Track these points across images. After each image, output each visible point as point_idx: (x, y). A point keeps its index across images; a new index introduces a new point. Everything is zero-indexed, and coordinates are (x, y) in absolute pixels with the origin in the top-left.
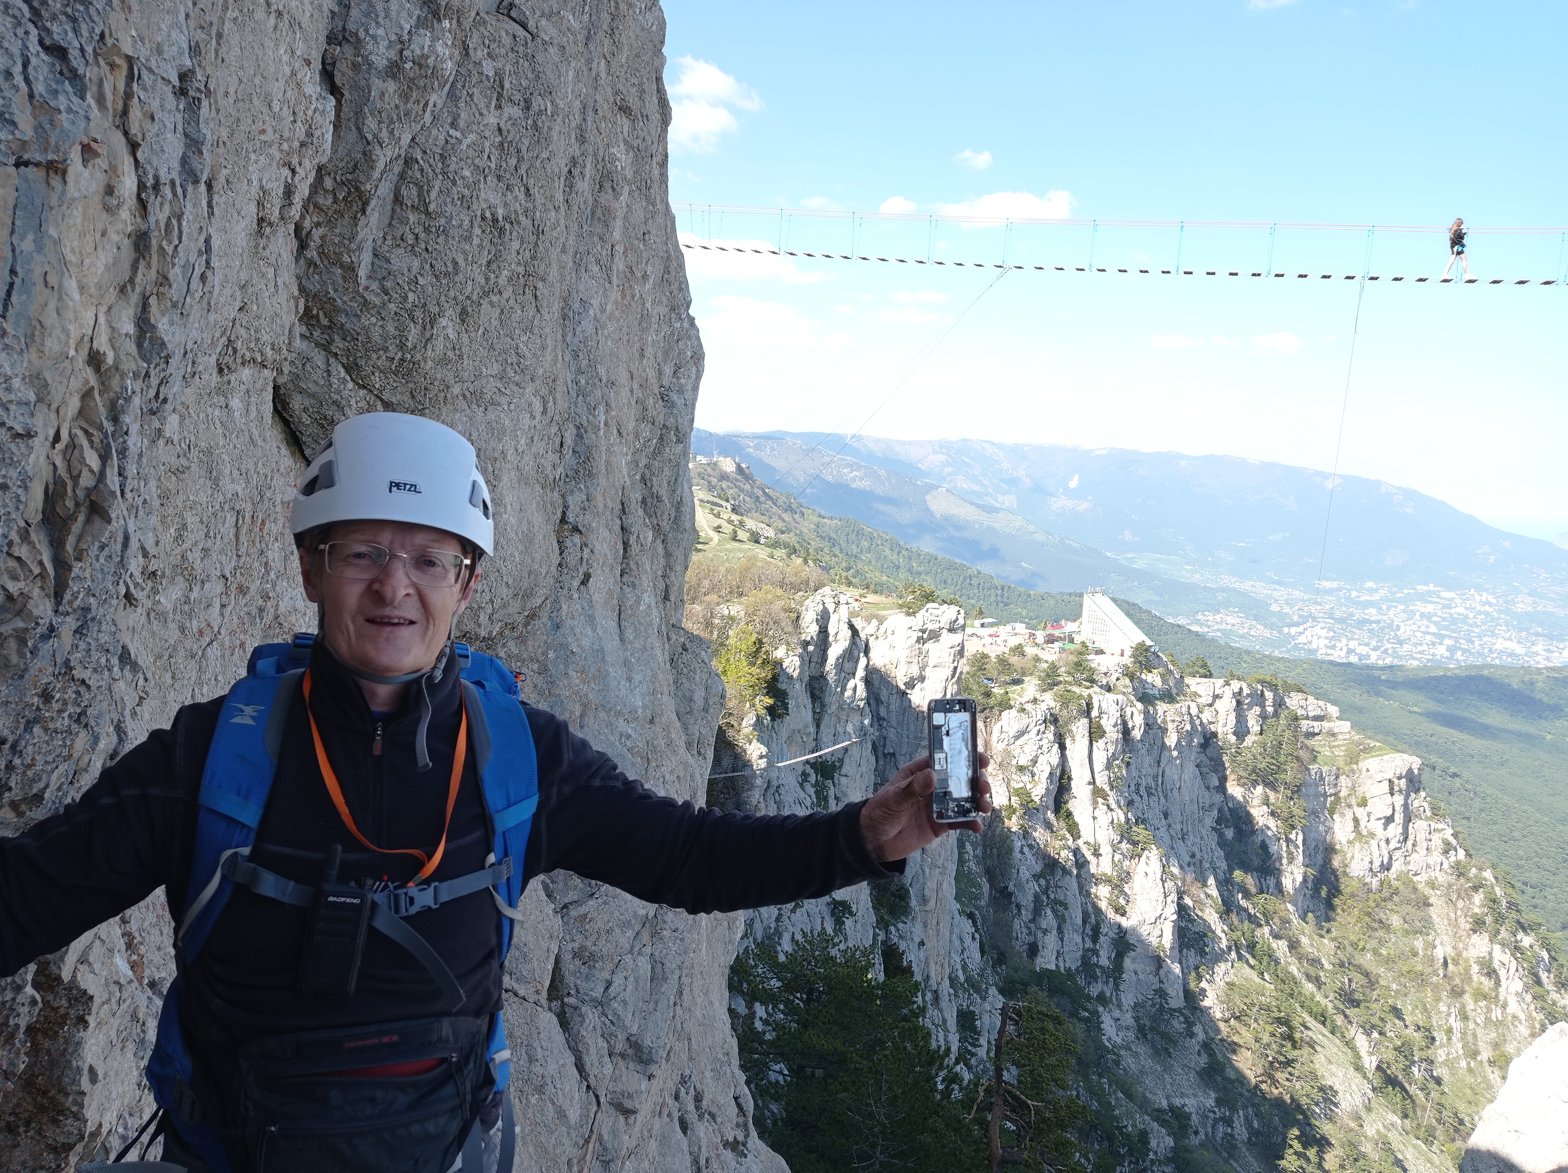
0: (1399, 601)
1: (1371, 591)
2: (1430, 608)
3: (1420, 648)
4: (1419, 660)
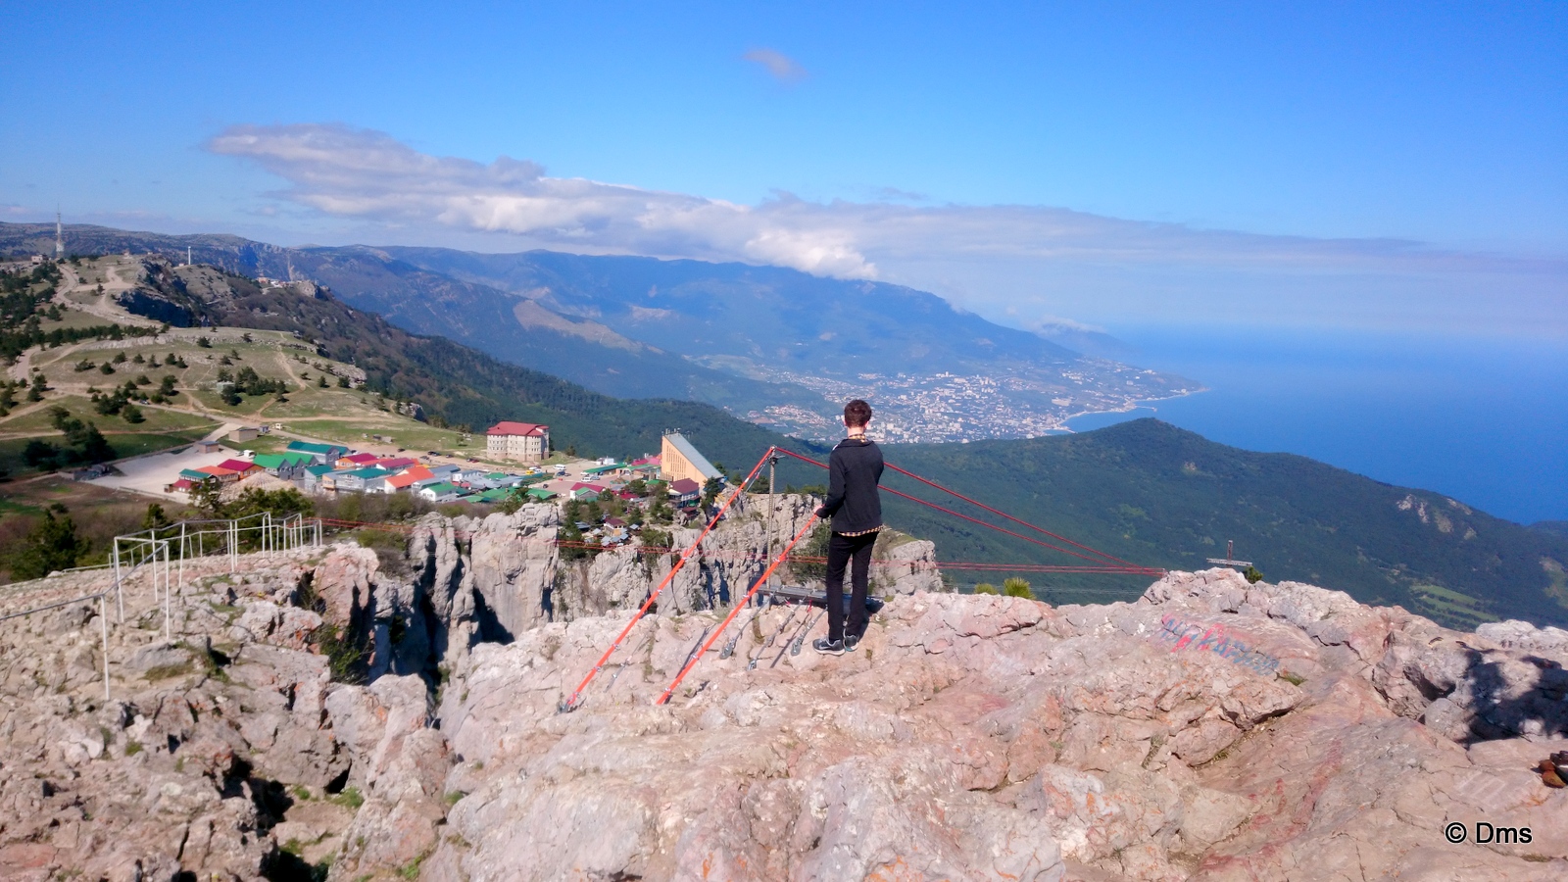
0: (925, 388)
1: (903, 380)
2: (947, 392)
3: (940, 427)
4: (940, 436)
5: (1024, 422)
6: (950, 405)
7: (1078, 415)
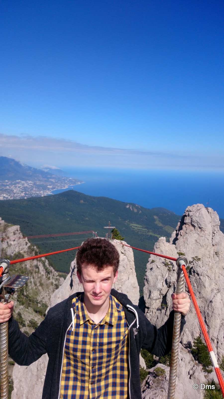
0: (14, 184)
1: (7, 182)
2: (20, 185)
3: (19, 195)
4: (19, 197)
5: (41, 192)
6: (21, 189)
7: (54, 190)
